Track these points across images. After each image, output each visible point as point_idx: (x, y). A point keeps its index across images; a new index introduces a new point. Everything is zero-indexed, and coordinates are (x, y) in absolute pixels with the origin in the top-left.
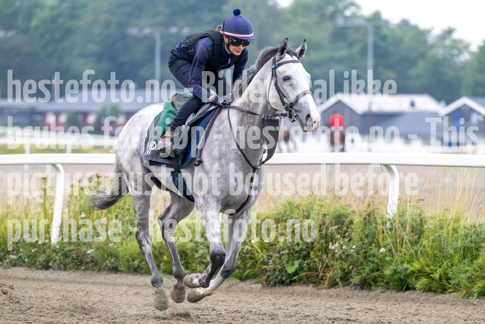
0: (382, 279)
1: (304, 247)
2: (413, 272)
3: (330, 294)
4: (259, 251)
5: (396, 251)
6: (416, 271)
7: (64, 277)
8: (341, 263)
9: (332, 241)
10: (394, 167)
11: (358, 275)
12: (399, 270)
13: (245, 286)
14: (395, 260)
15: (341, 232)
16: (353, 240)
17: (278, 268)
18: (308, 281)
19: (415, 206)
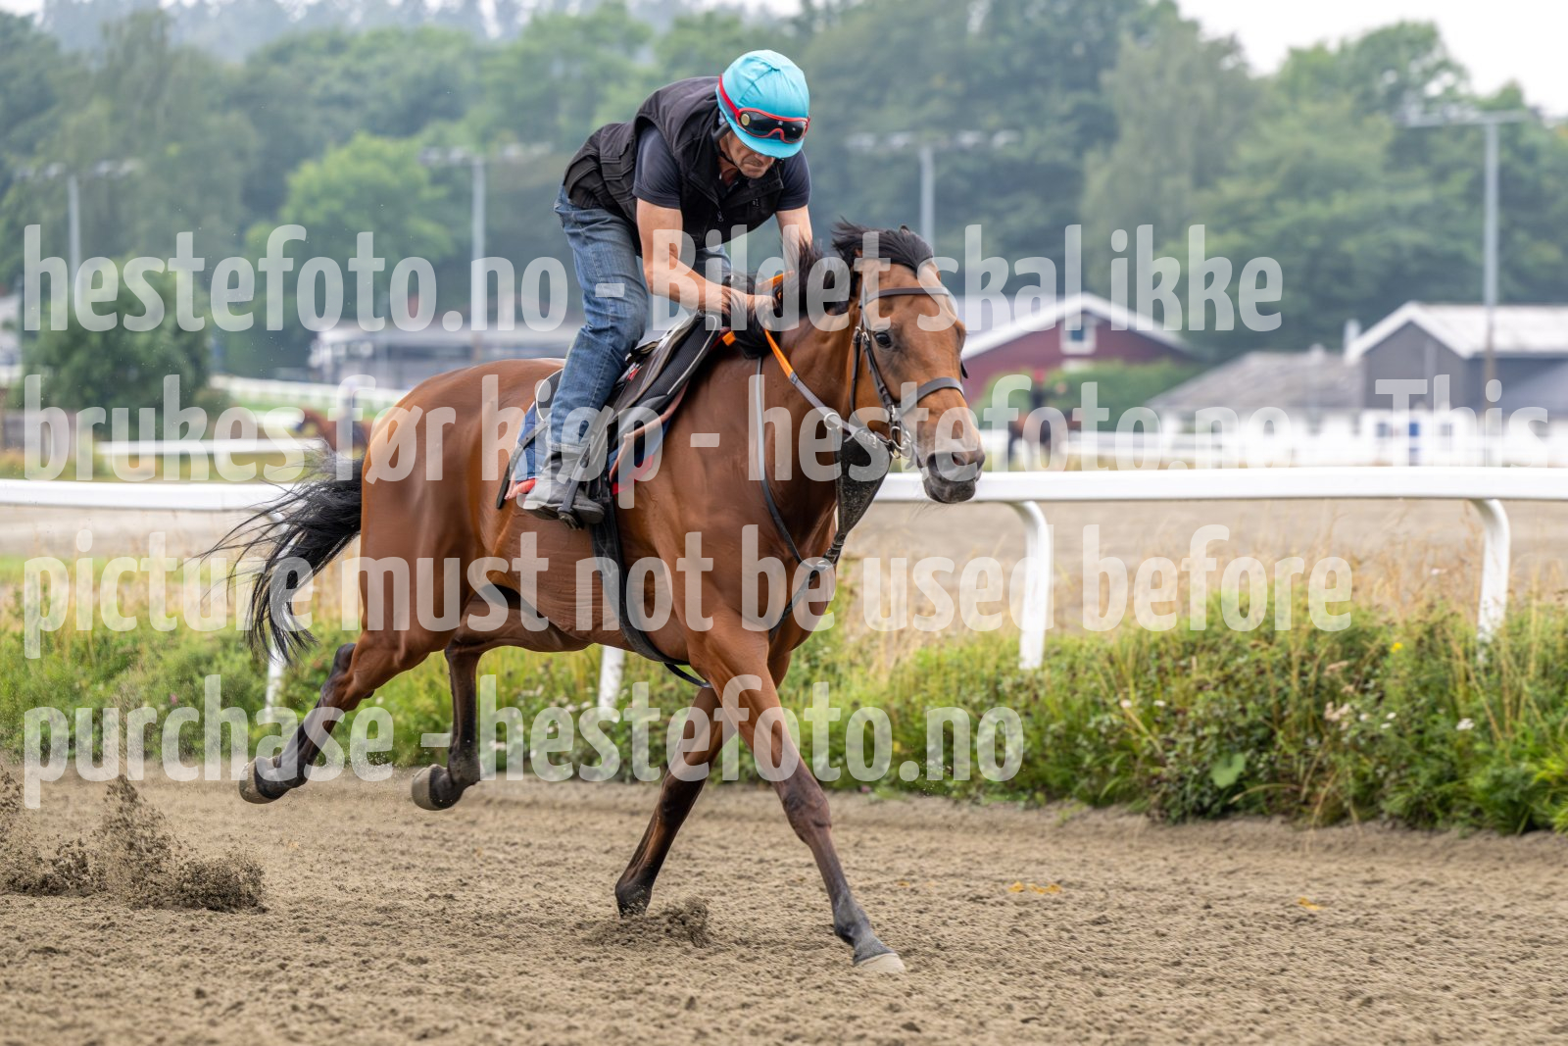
0: (1463, 802)
1: (1260, 718)
2: (1544, 784)
3: (1326, 842)
4: (1142, 727)
5: (1502, 729)
6: (1554, 782)
7: (633, 800)
8: (1357, 760)
9: (1333, 699)
10: (1496, 505)
11: (1401, 791)
12: (1507, 778)
13: (1104, 822)
14: (1497, 752)
15: (1357, 677)
16: (1387, 699)
17: (1190, 773)
18: (1270, 808)
19: (1552, 608)
